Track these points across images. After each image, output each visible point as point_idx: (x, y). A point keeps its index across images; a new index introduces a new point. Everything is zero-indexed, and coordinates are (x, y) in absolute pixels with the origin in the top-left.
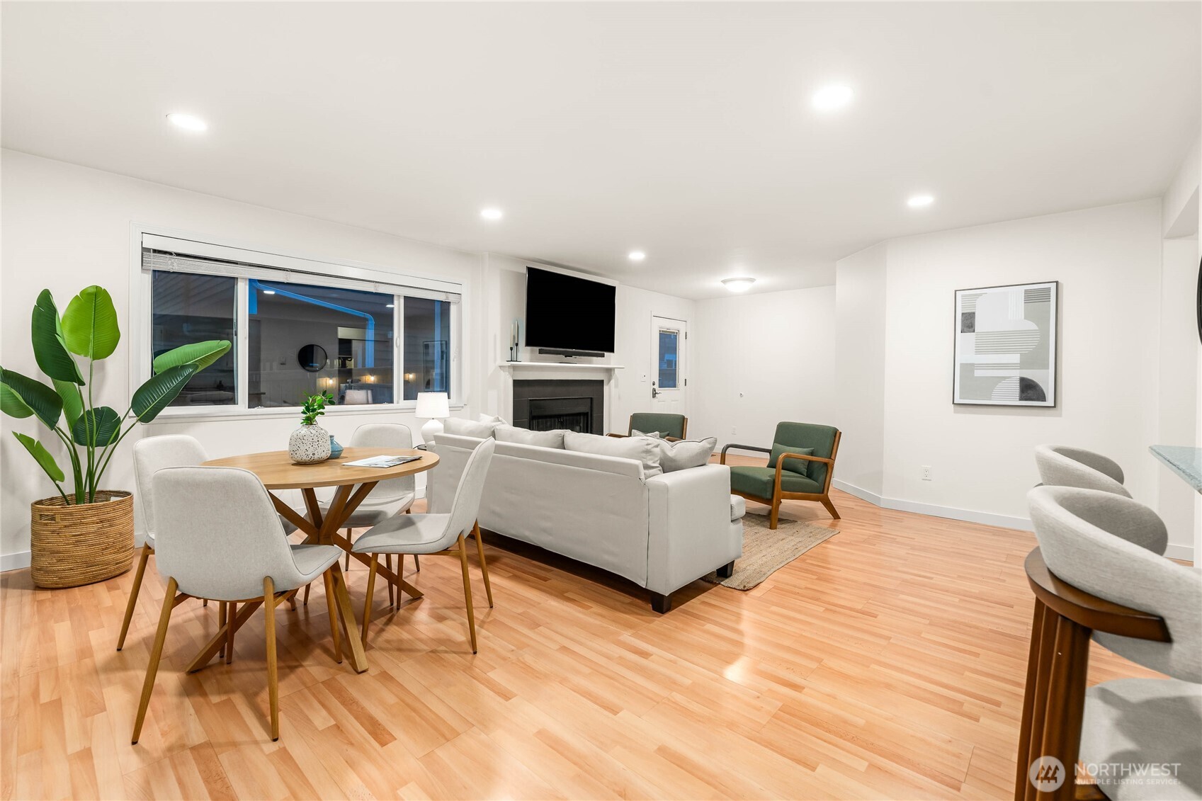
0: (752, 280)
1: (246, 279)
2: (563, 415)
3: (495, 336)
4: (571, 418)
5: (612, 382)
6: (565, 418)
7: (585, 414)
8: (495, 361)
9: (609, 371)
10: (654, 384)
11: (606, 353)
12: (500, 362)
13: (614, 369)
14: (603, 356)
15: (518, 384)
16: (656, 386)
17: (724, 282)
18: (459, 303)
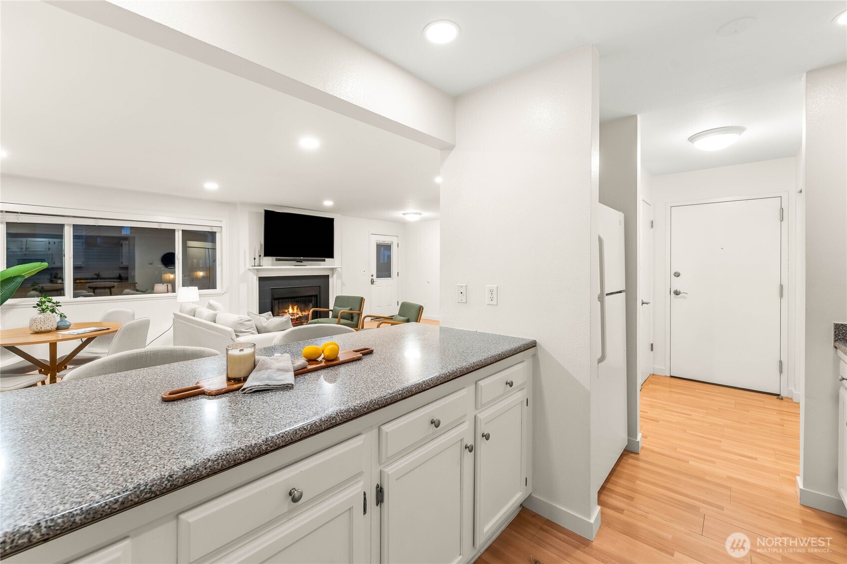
0: (420, 214)
1: (70, 225)
2: (298, 297)
3: (245, 252)
4: (304, 298)
5: (335, 276)
6: (299, 299)
7: (316, 296)
8: (245, 266)
9: (333, 270)
10: (372, 276)
11: (326, 259)
12: (248, 266)
13: (336, 268)
14: (324, 261)
15: (261, 279)
16: (375, 277)
17: (404, 214)
18: (221, 232)
